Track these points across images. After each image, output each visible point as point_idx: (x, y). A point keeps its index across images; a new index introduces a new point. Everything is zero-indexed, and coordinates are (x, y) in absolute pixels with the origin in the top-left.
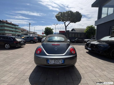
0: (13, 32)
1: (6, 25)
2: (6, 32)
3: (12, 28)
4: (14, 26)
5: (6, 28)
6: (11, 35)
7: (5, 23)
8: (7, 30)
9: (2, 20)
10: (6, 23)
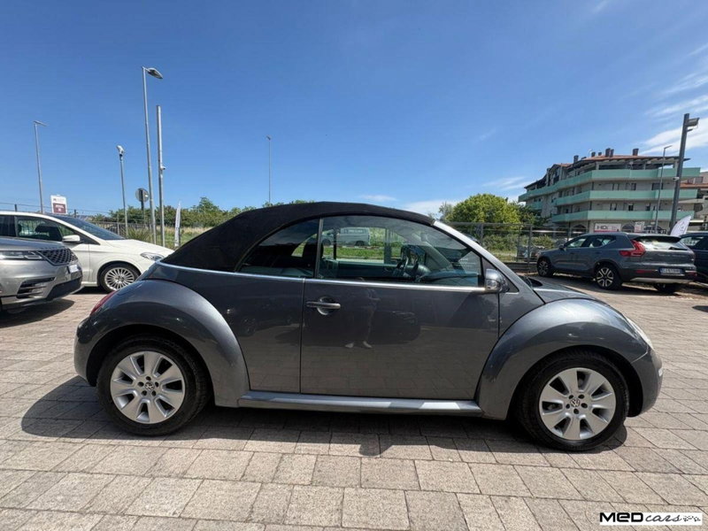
0: (631, 209)
1: (597, 175)
2: (592, 215)
3: (633, 185)
4: (649, 167)
5: (595, 195)
6: (619, 227)
7: (594, 168)
8: (601, 204)
9: (589, 157)
10: (602, 168)
